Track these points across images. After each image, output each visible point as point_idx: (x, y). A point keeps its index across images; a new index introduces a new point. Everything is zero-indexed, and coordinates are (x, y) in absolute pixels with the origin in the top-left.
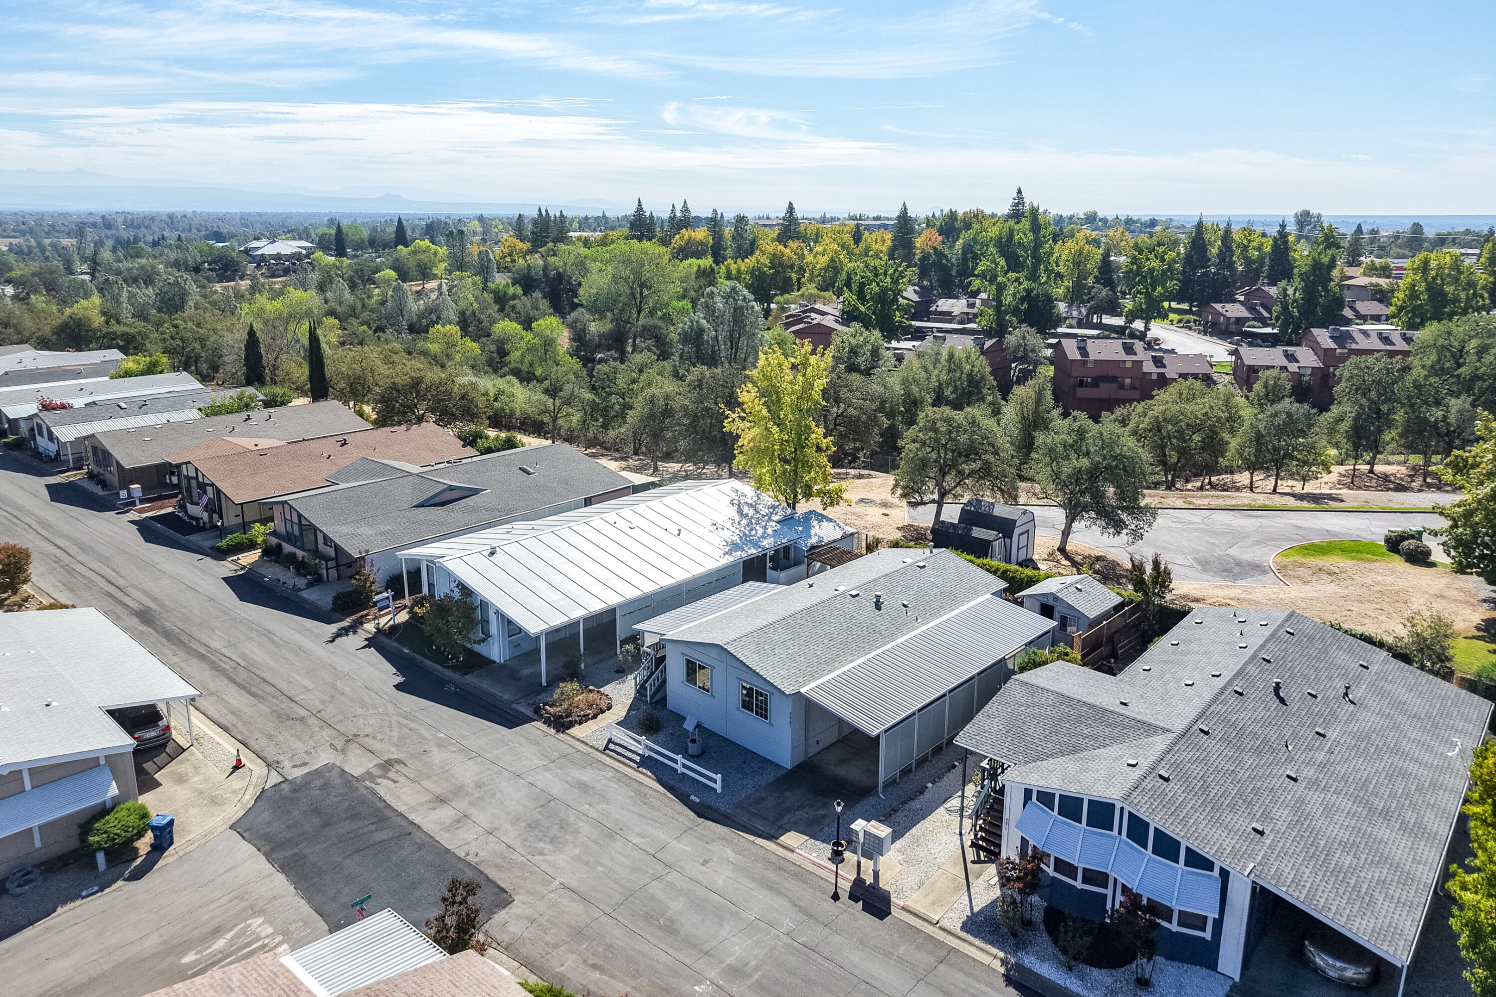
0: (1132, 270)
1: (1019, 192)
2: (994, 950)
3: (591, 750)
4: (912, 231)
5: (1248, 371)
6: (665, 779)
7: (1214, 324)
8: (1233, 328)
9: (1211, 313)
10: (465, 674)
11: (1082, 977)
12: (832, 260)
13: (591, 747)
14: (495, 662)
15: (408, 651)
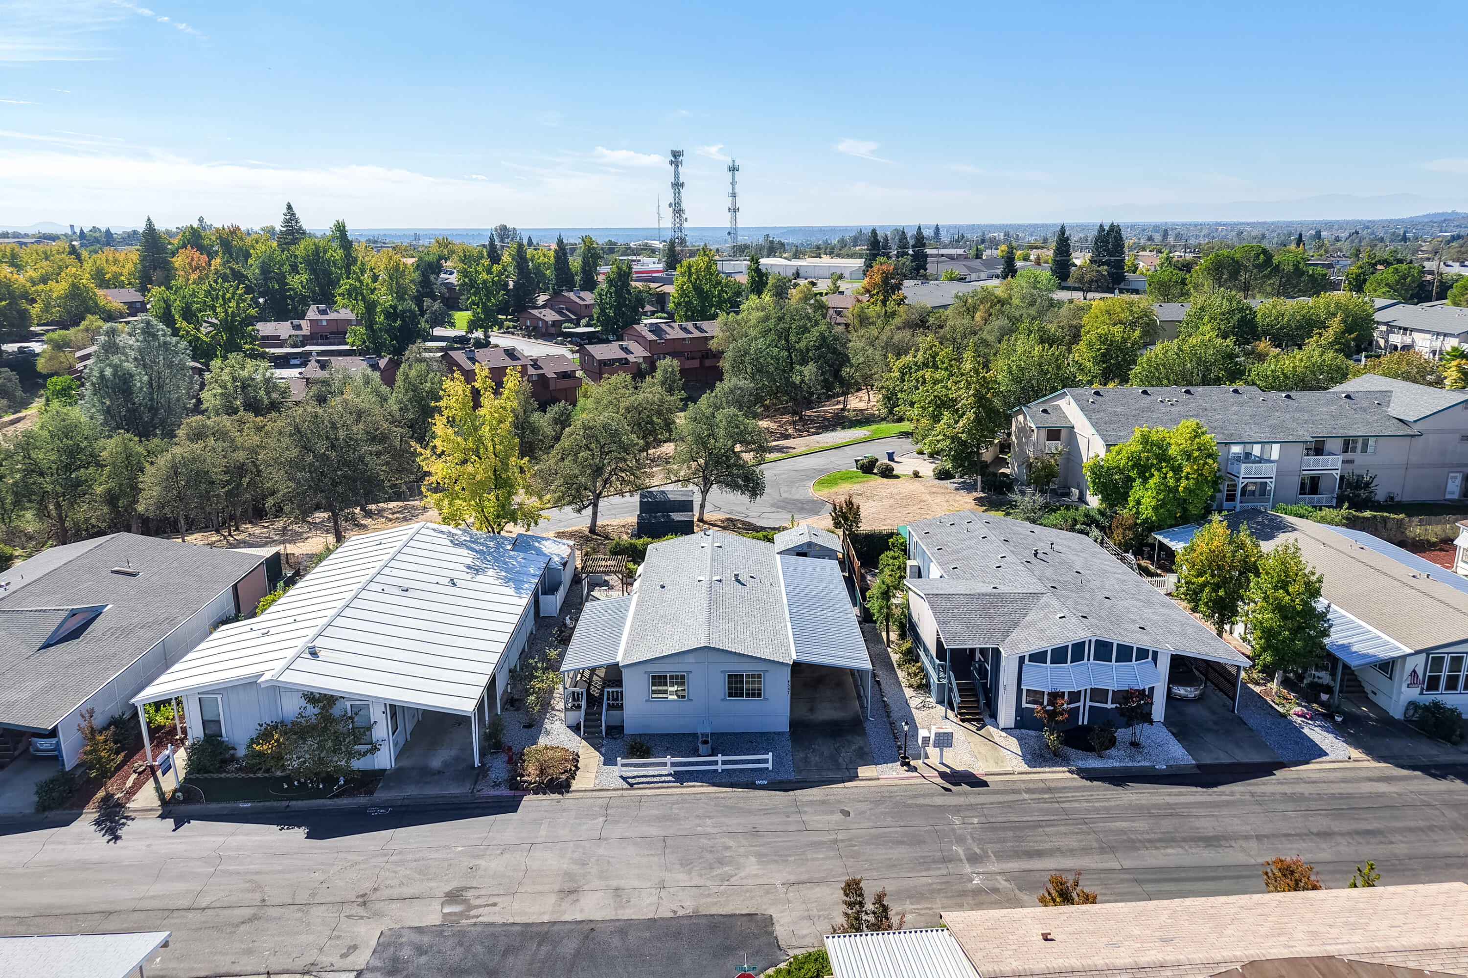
0: (466, 283)
1: (289, 207)
2: (1061, 769)
3: (621, 792)
4: (163, 250)
5: (600, 365)
6: (718, 781)
7: (535, 328)
8: (552, 330)
9: (529, 319)
10: (371, 793)
11: (1110, 757)
12: (74, 285)
13: (614, 790)
14: (385, 770)
15: (249, 805)
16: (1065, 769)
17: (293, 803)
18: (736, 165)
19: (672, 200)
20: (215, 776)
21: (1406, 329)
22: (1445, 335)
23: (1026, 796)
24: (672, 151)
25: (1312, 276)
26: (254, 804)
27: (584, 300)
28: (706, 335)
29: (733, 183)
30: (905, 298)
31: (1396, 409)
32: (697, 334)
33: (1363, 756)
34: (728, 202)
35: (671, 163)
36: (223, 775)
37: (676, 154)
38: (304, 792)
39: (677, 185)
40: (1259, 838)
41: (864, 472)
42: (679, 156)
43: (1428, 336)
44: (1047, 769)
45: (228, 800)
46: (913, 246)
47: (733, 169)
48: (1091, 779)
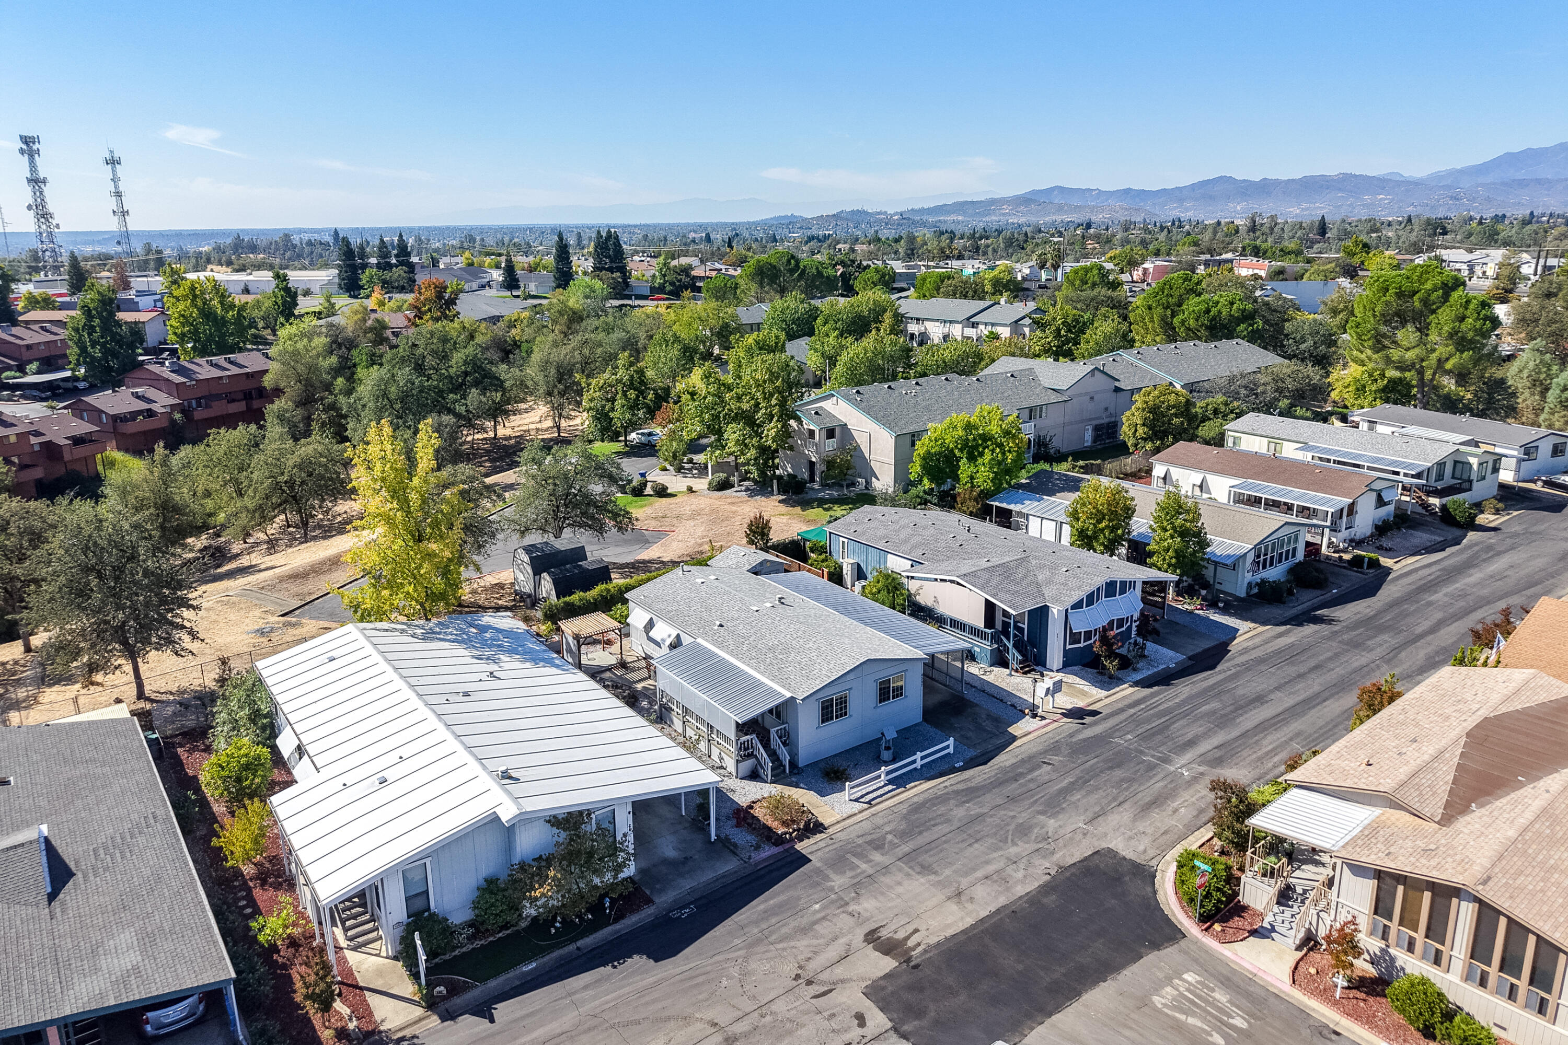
2: (1124, 686)
3: (864, 813)
5: (114, 421)
6: (927, 775)
10: (650, 901)
13: (860, 812)
15: (534, 965)
16: (1126, 686)
17: (580, 943)
18: (116, 156)
19: (31, 201)
20: (447, 957)
21: (918, 319)
22: (951, 322)
23: (1132, 711)
24: (21, 137)
25: (828, 277)
26: (539, 962)
27: (23, 339)
28: (248, 370)
29: (115, 180)
30: (459, 313)
31: (1046, 382)
32: (235, 370)
33: (1252, 625)
34: (113, 204)
35: (22, 151)
36: (456, 953)
37: (27, 141)
38: (572, 931)
39: (36, 182)
40: (1277, 688)
41: (636, 495)
42: (34, 143)
43: (937, 324)
44: (1117, 689)
45: (506, 970)
46: (396, 256)
47: (113, 162)
48: (1150, 686)
